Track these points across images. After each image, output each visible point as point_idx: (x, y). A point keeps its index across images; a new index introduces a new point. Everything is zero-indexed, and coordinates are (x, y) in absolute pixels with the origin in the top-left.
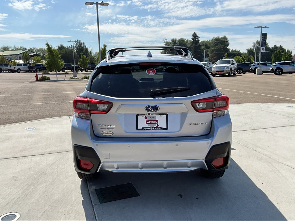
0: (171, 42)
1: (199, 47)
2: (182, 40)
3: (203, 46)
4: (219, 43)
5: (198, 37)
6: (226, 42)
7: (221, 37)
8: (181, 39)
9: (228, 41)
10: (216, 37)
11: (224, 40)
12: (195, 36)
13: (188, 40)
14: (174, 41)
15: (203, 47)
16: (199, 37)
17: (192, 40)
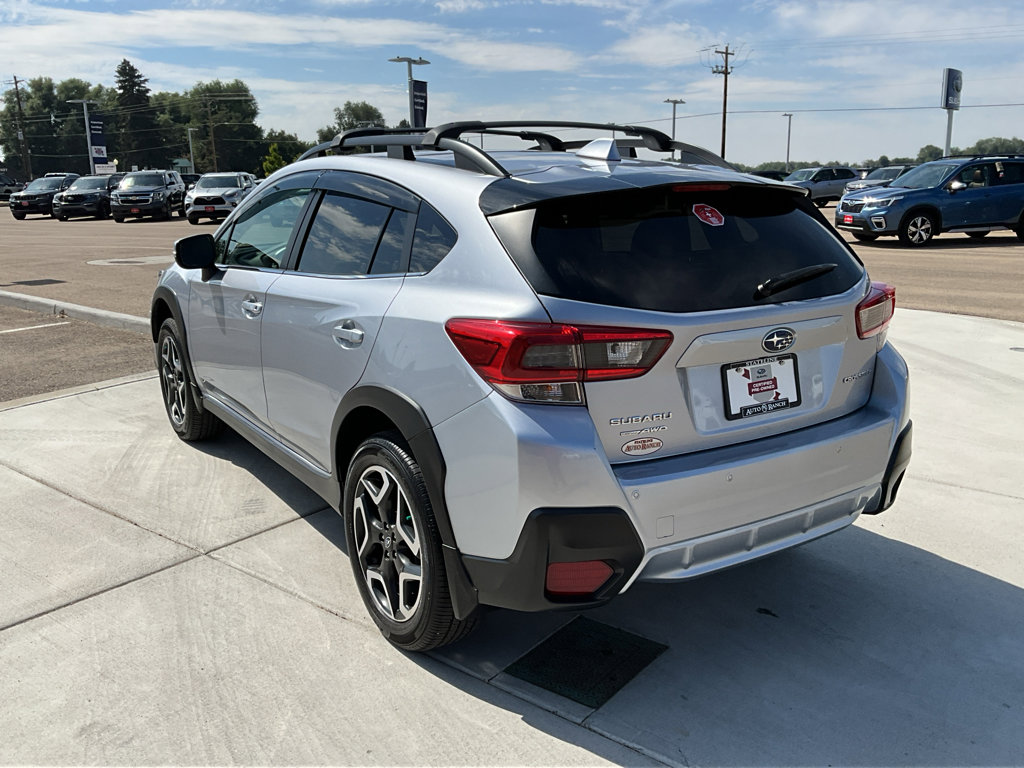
0: (29, 90)
1: (150, 116)
2: (76, 88)
3: (162, 113)
4: (223, 106)
5: (142, 79)
6: (246, 101)
7: (228, 85)
8: (72, 81)
9: (251, 101)
10: (207, 81)
11: (238, 96)
12: (127, 73)
13: (100, 88)
14: (42, 88)
15: (163, 117)
16: (146, 80)
17: (120, 88)
